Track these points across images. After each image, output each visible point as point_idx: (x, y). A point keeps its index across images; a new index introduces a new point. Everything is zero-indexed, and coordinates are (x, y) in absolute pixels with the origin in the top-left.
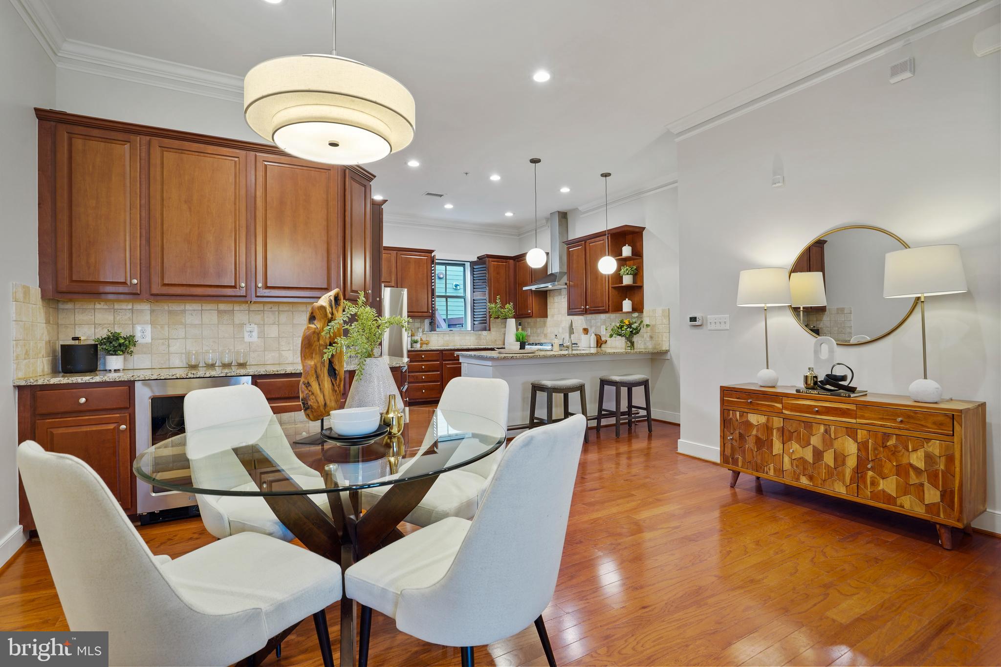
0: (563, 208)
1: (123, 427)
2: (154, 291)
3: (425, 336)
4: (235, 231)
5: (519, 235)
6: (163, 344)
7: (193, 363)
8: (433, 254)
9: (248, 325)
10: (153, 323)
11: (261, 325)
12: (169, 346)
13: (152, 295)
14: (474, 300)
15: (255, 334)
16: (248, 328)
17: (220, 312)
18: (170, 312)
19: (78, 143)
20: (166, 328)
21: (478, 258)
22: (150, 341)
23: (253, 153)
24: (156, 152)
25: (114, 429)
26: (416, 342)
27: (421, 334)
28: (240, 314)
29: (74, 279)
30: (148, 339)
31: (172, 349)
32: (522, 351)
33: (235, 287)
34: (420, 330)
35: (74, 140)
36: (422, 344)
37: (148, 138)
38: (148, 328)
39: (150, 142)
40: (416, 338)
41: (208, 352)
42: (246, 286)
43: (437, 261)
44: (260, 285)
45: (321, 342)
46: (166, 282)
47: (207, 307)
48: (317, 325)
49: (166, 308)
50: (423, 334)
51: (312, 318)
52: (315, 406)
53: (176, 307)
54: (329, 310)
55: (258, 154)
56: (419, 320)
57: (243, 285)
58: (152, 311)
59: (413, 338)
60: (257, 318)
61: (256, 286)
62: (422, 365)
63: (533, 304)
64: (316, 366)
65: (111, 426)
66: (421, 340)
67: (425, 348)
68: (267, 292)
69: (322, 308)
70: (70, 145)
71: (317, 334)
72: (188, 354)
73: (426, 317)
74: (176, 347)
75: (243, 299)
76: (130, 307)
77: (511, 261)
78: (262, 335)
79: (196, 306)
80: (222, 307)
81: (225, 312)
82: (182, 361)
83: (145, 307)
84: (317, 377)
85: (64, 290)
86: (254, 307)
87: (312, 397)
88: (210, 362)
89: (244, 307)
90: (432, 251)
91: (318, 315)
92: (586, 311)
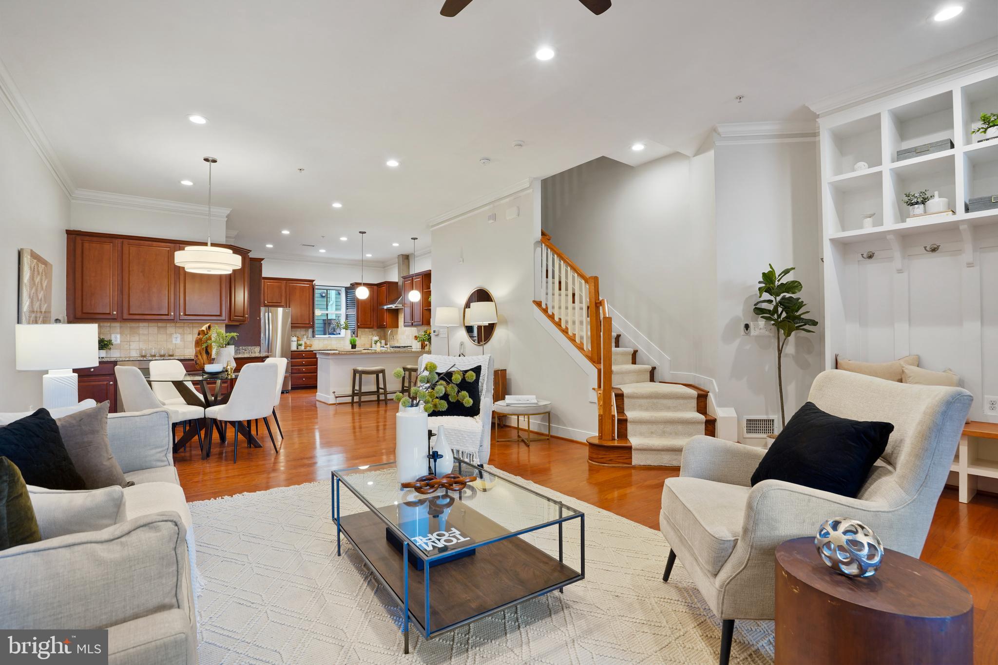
0: (406, 252)
1: (112, 383)
2: (124, 318)
3: (309, 341)
4: (168, 286)
5: (384, 267)
6: (127, 344)
7: (144, 354)
8: (314, 283)
9: (175, 334)
10: (121, 334)
11: (183, 334)
12: (130, 345)
13: (124, 319)
14: (347, 315)
15: (179, 339)
16: (175, 336)
17: (158, 327)
18: (130, 327)
19: (86, 245)
20: (128, 336)
21: (351, 284)
22: (119, 343)
23: (178, 245)
24: (126, 247)
25: (107, 384)
26: (301, 345)
27: (306, 339)
28: (171, 329)
29: (84, 311)
30: (119, 341)
31: (131, 347)
32: (354, 350)
33: (168, 315)
34: (305, 337)
35: (84, 244)
36: (306, 347)
37: (121, 240)
38: (118, 336)
39: (123, 241)
40: (300, 342)
41: (152, 349)
42: (174, 314)
43: (316, 287)
44: (182, 314)
45: (202, 342)
46: (131, 313)
47: (151, 324)
48: (201, 336)
49: (129, 325)
50: (307, 339)
51: (199, 334)
52: (200, 363)
53: (133, 325)
54: (206, 331)
55: (181, 245)
56: (304, 330)
57: (172, 314)
58: (121, 327)
59: (299, 342)
60: (180, 330)
61: (180, 314)
62: (304, 361)
63: (387, 318)
64: (200, 350)
65: (105, 383)
66: (305, 343)
67: (308, 349)
68: (186, 317)
69: (203, 331)
70: (83, 246)
71: (201, 339)
72: (141, 350)
73: (310, 327)
74: (134, 345)
75: (172, 320)
76: (109, 325)
77: (375, 287)
78: (183, 340)
79: (146, 324)
80: (160, 324)
81: (162, 327)
82: (137, 354)
83: (117, 325)
84: (201, 354)
85: (79, 317)
86: (178, 325)
87: (199, 361)
88: (153, 354)
89: (173, 324)
90: (313, 281)
91: (201, 333)
92: (412, 325)
